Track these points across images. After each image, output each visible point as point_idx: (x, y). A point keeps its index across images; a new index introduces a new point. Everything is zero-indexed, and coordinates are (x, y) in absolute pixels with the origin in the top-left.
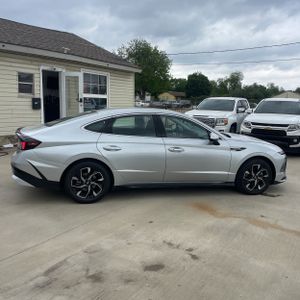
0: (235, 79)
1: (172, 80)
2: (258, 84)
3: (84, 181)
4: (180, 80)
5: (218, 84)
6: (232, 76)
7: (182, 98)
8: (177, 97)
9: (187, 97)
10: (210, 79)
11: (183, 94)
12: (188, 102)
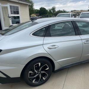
0: (53, 9)
1: (34, 10)
2: (60, 10)
3: (37, 72)
4: (37, 10)
5: (49, 10)
6: (53, 8)
7: (38, 15)
8: (37, 15)
9: (40, 15)
10: (46, 9)
11: (38, 14)
12: (41, 17)
